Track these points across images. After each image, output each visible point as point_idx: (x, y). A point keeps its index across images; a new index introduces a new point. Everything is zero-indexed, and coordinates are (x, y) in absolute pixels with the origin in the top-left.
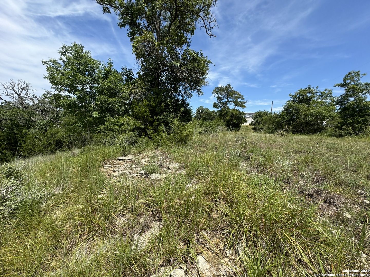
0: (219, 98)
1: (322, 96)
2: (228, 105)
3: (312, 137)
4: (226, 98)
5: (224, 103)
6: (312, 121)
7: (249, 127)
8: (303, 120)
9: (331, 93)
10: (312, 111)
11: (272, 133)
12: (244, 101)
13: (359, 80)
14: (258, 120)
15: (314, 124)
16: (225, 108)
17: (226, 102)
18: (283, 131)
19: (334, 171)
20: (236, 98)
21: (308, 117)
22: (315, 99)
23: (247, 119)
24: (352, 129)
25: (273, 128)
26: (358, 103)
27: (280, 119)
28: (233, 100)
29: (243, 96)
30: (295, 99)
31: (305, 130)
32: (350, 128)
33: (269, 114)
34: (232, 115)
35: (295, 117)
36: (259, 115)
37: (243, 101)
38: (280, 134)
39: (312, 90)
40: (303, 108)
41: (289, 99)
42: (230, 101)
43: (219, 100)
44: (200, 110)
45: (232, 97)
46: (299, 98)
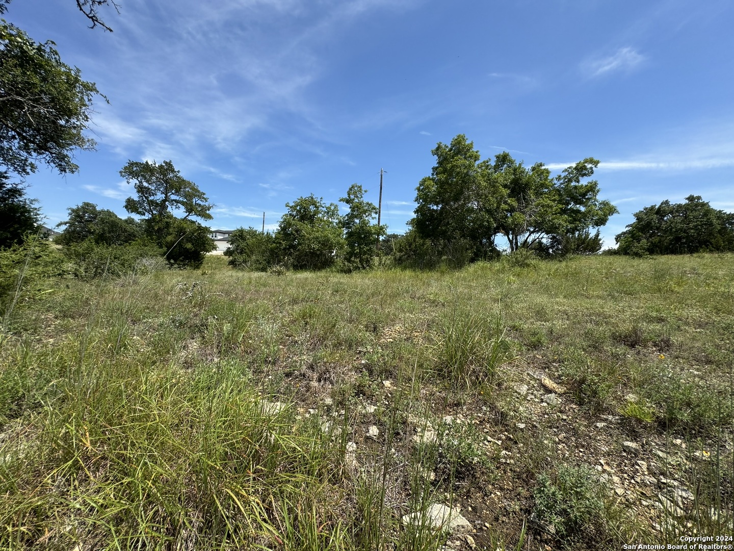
0: (141, 189)
1: (328, 213)
2: (169, 209)
3: (319, 274)
4: (162, 193)
5: (157, 204)
6: (318, 250)
7: (223, 259)
8: (306, 248)
9: (337, 211)
10: (317, 234)
11: (264, 270)
12: (207, 204)
13: (362, 197)
14: (238, 246)
15: (321, 253)
16: (161, 214)
17: (164, 201)
18: (280, 267)
19: (334, 326)
20: (189, 196)
21: (313, 243)
22: (320, 215)
23: (216, 243)
24: (360, 261)
25: (265, 260)
26: (363, 227)
27: (275, 245)
28: (181, 199)
29: (204, 194)
30: (295, 213)
31: (311, 264)
32: (358, 260)
33: (259, 234)
34: (181, 231)
35: (296, 242)
36: (241, 236)
37: (204, 204)
38: (276, 272)
39: (315, 202)
40: (306, 228)
41: (286, 211)
42: (175, 201)
43: (142, 193)
44: (84, 212)
45: (177, 191)
46: (299, 211)
